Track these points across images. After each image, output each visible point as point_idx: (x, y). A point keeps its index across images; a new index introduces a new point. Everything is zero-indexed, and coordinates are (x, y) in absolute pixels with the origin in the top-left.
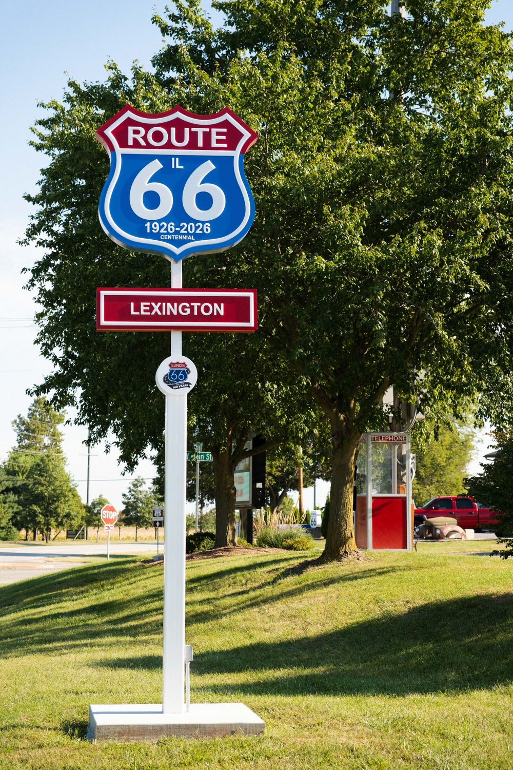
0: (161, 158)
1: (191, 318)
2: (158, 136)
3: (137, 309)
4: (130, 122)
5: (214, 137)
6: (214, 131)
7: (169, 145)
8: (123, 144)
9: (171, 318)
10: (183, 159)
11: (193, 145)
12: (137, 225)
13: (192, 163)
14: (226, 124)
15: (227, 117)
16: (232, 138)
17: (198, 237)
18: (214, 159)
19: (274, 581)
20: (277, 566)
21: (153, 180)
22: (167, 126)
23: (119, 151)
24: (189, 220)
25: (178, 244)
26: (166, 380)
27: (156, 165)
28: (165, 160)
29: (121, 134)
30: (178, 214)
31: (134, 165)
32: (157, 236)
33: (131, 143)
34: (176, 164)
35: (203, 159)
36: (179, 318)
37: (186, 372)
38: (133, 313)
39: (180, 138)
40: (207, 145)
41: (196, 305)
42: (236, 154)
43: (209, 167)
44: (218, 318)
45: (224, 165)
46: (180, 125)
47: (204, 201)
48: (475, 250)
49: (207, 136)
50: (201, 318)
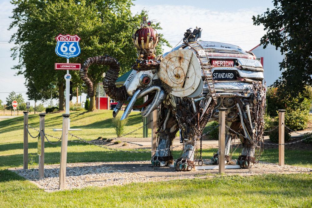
0: (66, 42)
1: (70, 68)
2: (65, 39)
3: (62, 66)
4: (61, 36)
5: (74, 39)
6: (74, 38)
7: (67, 40)
8: (60, 40)
9: (67, 68)
10: (69, 43)
11: (71, 40)
12: (62, 53)
13: (70, 43)
14: (76, 37)
15: (76, 36)
16: (77, 39)
17: (71, 55)
18: (74, 43)
19: (77, 116)
20: (77, 113)
21: (64, 46)
22: (67, 37)
23: (59, 41)
24: (70, 52)
25: (68, 56)
26: (66, 78)
27: (65, 44)
28: (66, 43)
29: (59, 38)
30: (68, 51)
31: (61, 43)
32: (65, 55)
33: (61, 40)
34: (68, 43)
35: (72, 42)
36: (68, 68)
37: (69, 77)
38: (61, 67)
39: (69, 39)
40: (73, 40)
41: (71, 66)
42: (78, 42)
43: (73, 44)
44: (75, 68)
45: (76, 43)
46: (69, 37)
47: (72, 49)
48: (121, 46)
49: (73, 39)
50: (72, 68)
